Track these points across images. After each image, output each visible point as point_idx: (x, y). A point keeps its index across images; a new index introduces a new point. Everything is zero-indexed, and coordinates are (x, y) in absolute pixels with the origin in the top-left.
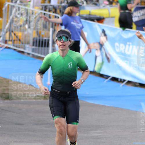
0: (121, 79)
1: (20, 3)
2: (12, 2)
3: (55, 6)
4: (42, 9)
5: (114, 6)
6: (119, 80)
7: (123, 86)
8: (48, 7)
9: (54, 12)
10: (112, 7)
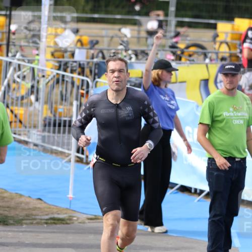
0: (196, 190)
1: (21, 58)
2: (7, 56)
3: (81, 63)
4: (59, 69)
5: (184, 63)
6: (193, 191)
7: (199, 201)
8: (69, 65)
9: (79, 74)
10: (180, 63)
